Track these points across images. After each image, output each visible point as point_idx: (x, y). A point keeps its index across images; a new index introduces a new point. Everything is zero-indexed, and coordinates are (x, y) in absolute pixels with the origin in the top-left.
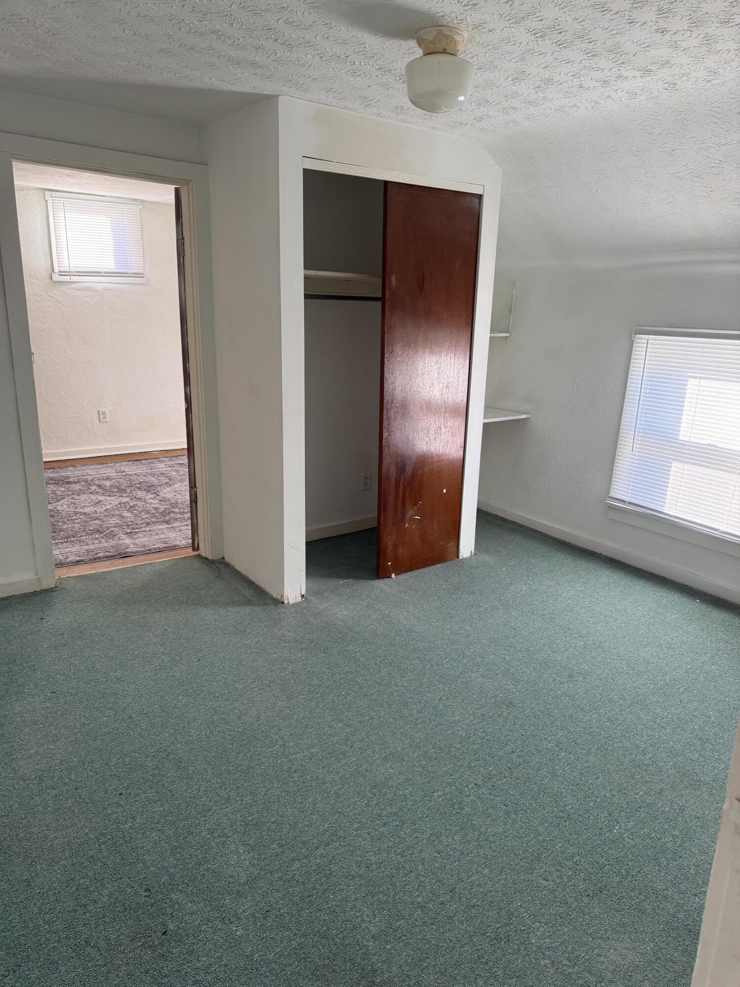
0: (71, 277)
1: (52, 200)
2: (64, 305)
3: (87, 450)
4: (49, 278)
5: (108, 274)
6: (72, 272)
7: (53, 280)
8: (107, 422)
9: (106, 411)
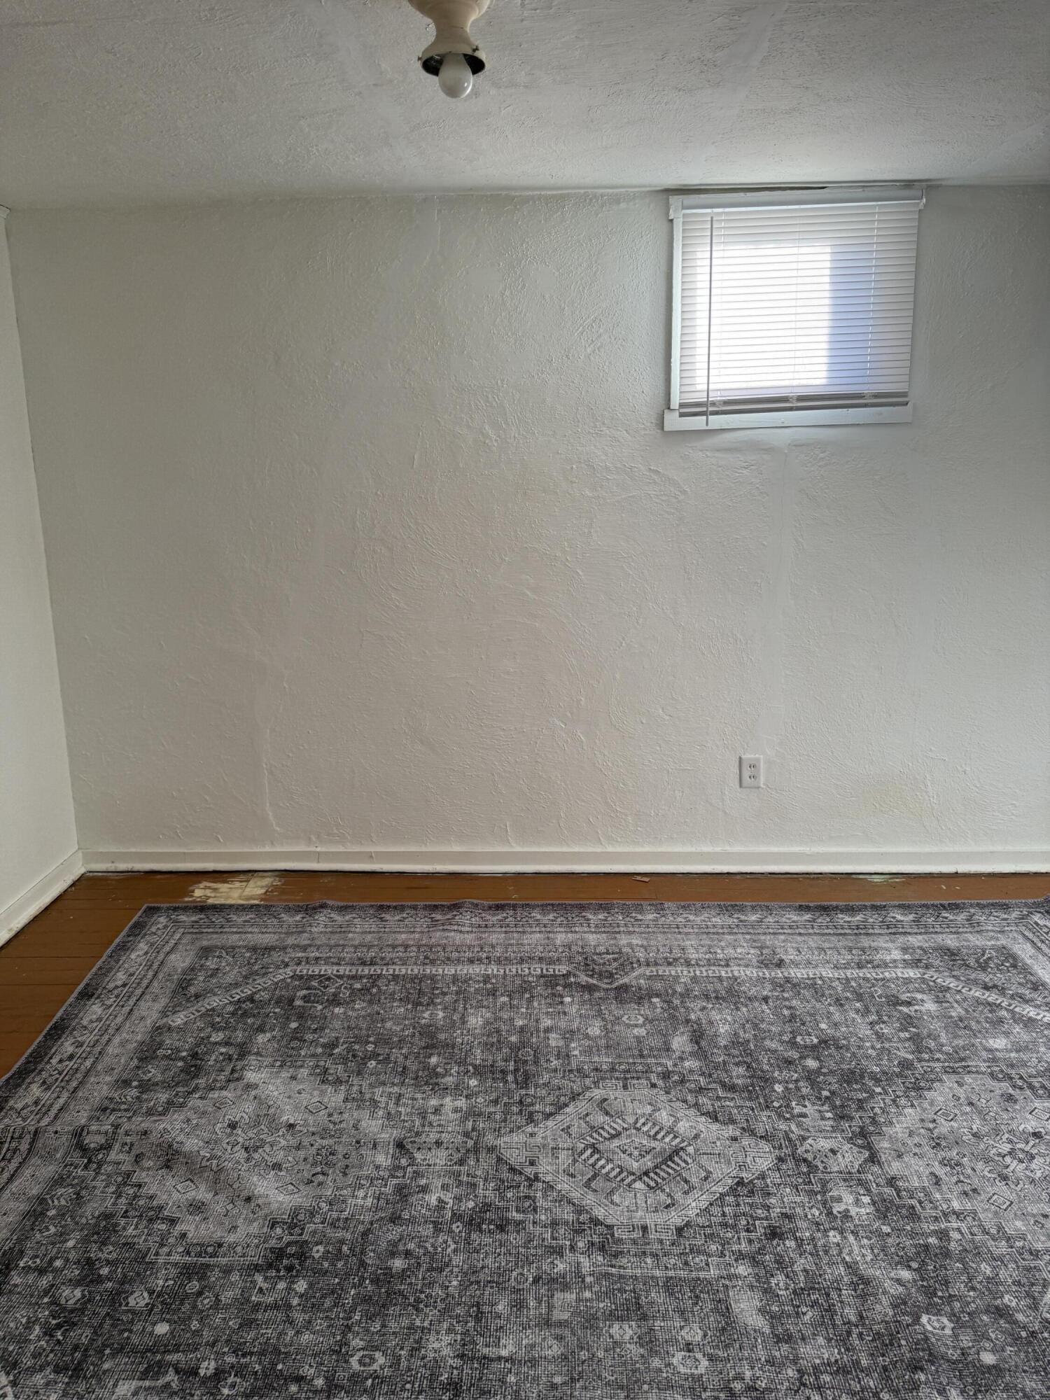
0: (710, 417)
1: (684, 215)
2: (684, 492)
3: (702, 854)
4: (657, 424)
5: (808, 401)
6: (713, 404)
7: (666, 429)
8: (758, 788)
9: (758, 760)
